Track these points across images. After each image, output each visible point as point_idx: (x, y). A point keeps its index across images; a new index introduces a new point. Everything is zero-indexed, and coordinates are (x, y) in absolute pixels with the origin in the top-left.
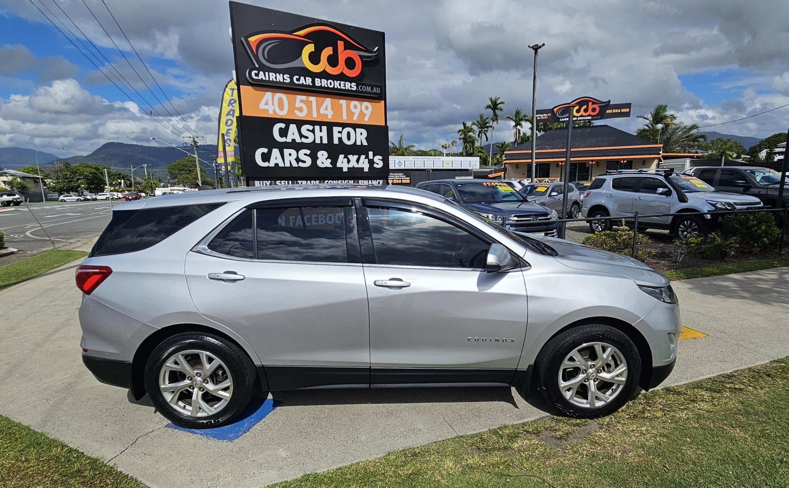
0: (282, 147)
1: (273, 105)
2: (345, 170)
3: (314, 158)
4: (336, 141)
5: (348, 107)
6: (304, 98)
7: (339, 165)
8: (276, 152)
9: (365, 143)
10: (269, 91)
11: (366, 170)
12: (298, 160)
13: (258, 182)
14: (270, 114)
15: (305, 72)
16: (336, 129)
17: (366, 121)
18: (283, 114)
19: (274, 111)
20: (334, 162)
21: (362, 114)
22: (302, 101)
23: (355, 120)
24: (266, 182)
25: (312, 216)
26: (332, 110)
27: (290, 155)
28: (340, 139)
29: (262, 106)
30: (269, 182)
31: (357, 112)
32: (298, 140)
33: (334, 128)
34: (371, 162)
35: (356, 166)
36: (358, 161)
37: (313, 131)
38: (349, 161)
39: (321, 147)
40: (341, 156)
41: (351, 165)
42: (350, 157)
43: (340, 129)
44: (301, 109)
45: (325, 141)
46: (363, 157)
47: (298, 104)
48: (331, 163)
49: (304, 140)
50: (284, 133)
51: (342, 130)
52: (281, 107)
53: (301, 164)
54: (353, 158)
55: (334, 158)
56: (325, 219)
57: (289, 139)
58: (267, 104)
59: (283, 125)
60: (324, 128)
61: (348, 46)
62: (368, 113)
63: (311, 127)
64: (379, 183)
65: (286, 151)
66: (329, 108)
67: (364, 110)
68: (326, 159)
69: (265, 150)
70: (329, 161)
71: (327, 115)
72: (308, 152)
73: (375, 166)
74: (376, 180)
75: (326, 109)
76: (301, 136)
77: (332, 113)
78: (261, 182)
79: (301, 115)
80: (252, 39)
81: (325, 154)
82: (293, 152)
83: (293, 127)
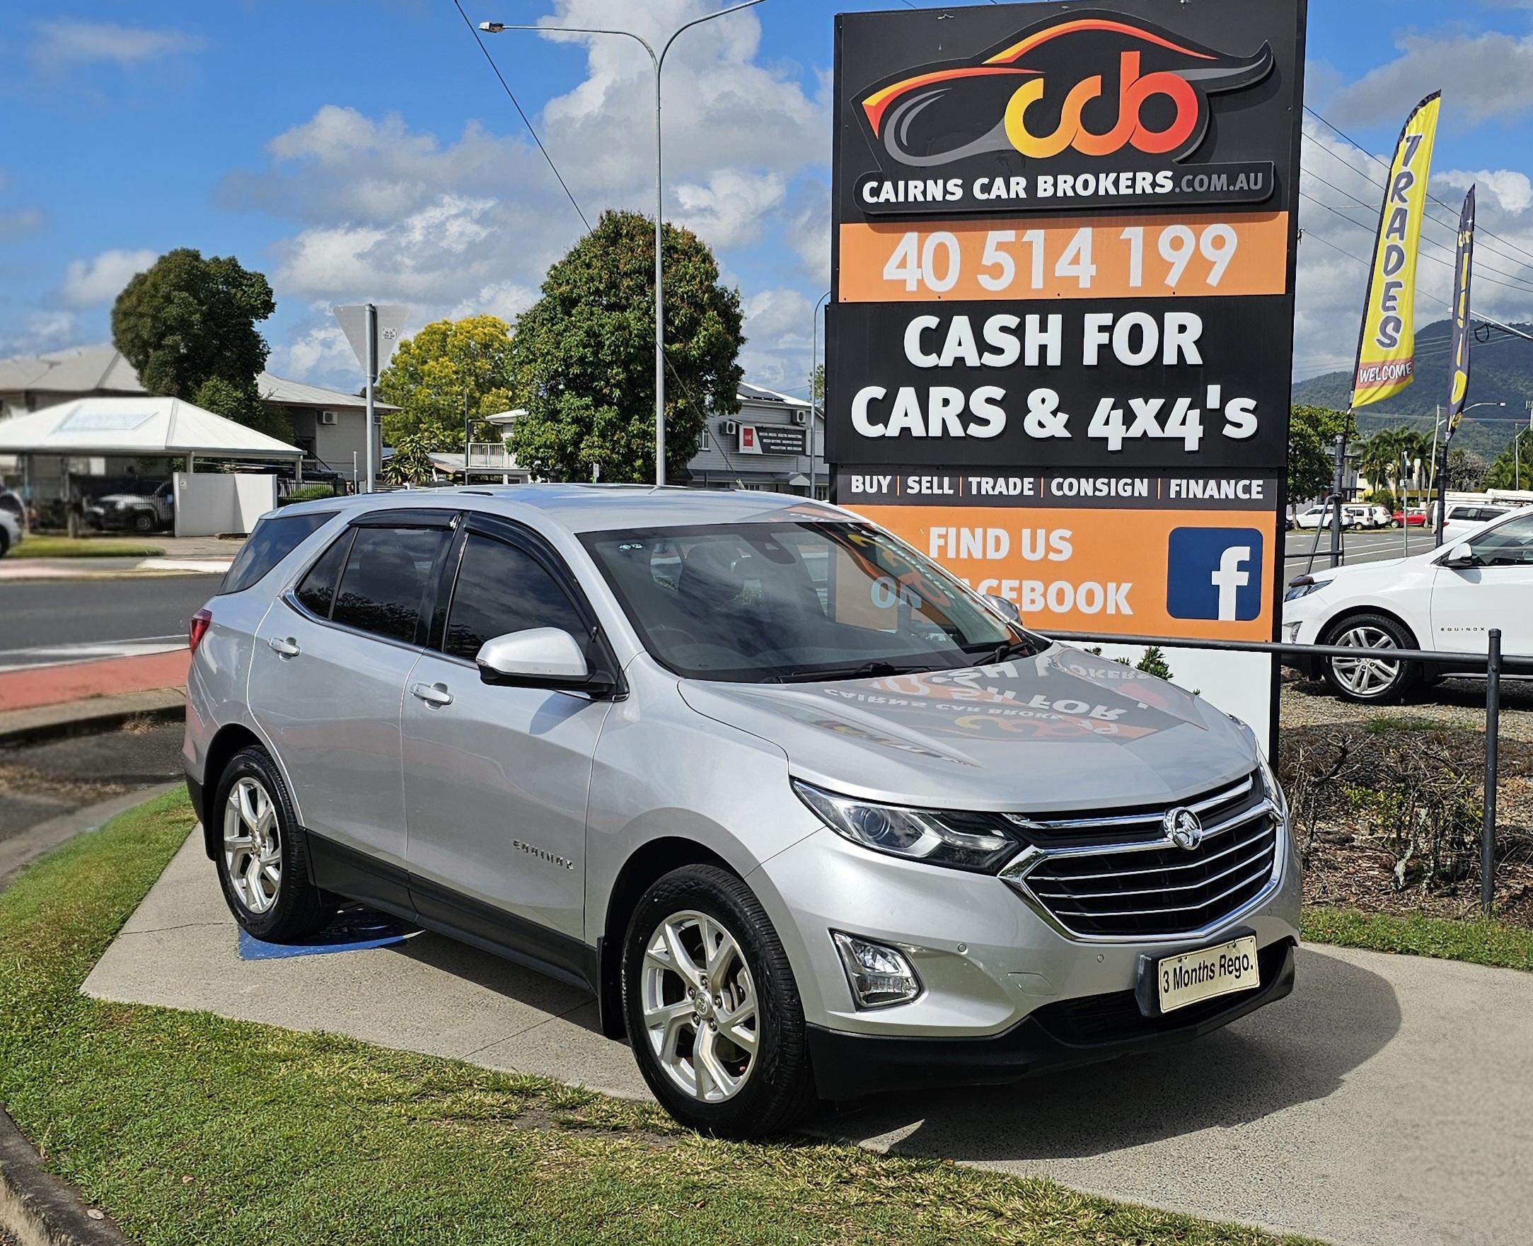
0: (924, 380)
1: (920, 266)
2: (1115, 445)
3: (1015, 408)
4: (1090, 358)
5: (1150, 246)
6: (1009, 235)
7: (1095, 429)
8: (907, 397)
9: (1193, 357)
10: (912, 230)
11: (1192, 445)
12: (966, 417)
13: (860, 478)
14: (911, 292)
15: (1010, 163)
16: (1093, 321)
17: (1214, 283)
18: (943, 288)
19: (921, 282)
20: (1079, 421)
21: (1199, 264)
22: (1001, 246)
23: (1172, 283)
24: (881, 478)
25: (1004, 582)
26: (1094, 260)
27: (946, 402)
28: (1105, 350)
29: (890, 272)
30: (889, 478)
31: (1179, 260)
32: (972, 360)
33: (1089, 318)
34: (1215, 421)
35: (1155, 431)
36: (1162, 417)
37: (1019, 332)
38: (1129, 418)
39: (1042, 375)
40: (1106, 403)
41: (1135, 431)
42: (1136, 404)
43: (1107, 319)
44: (996, 271)
45: (1054, 359)
46: (1182, 403)
47: (991, 256)
48: (1066, 426)
49: (990, 359)
50: (932, 341)
51: (1115, 321)
52: (941, 270)
53: (975, 430)
54: (1146, 410)
55: (1078, 411)
56: (1044, 595)
57: (946, 360)
58: (903, 264)
59: (932, 321)
60: (1055, 321)
61: (1153, 61)
62: (1221, 260)
63: (1012, 321)
64: (1247, 489)
65: (936, 394)
66: (1086, 256)
67: (1208, 251)
68: (1054, 413)
69: (878, 392)
70: (1063, 417)
71: (1076, 279)
72: (998, 393)
73: (1229, 431)
74: (1238, 478)
75: (1076, 260)
76: (983, 346)
77: (1093, 270)
78: (868, 478)
79: (992, 287)
80: (871, 101)
81: (1052, 398)
82: (956, 395)
83: (960, 326)
